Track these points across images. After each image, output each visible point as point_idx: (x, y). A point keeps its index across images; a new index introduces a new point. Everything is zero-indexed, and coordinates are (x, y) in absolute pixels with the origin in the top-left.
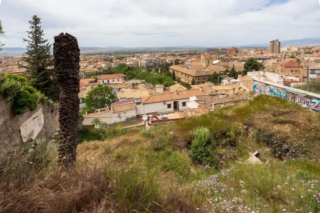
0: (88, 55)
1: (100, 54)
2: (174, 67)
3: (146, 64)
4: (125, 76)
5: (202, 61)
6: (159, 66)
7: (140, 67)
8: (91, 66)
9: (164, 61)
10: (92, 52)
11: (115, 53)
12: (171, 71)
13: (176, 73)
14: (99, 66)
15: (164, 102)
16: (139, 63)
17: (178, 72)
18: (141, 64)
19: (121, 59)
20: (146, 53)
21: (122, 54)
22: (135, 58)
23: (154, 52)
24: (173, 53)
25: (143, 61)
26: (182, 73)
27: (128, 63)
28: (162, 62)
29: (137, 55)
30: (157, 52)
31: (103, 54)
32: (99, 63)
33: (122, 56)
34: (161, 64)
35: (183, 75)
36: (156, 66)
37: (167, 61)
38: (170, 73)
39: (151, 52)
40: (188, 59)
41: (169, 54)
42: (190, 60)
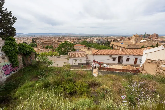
0: (71, 37)
1: (76, 37)
2: (113, 43)
3: (97, 42)
4: (85, 46)
5: (132, 39)
6: (104, 43)
7: (94, 43)
8: (71, 41)
9: (107, 41)
10: (72, 36)
11: (82, 37)
12: (111, 45)
13: (114, 46)
14: (74, 41)
15: (110, 56)
16: (93, 41)
17: (115, 45)
18: (94, 42)
19: (84, 39)
20: (97, 37)
21: (85, 37)
22: (91, 39)
23: (101, 37)
24: (112, 37)
25: (95, 40)
26: (118, 46)
27: (88, 41)
28: (105, 41)
29: (92, 38)
30: (103, 37)
31: (77, 37)
32: (74, 40)
33: (85, 38)
34: (105, 42)
35: (118, 47)
36: (102, 43)
37: (109, 40)
38: (110, 46)
39: (100, 37)
40: (122, 39)
41: (109, 38)
42: (123, 40)
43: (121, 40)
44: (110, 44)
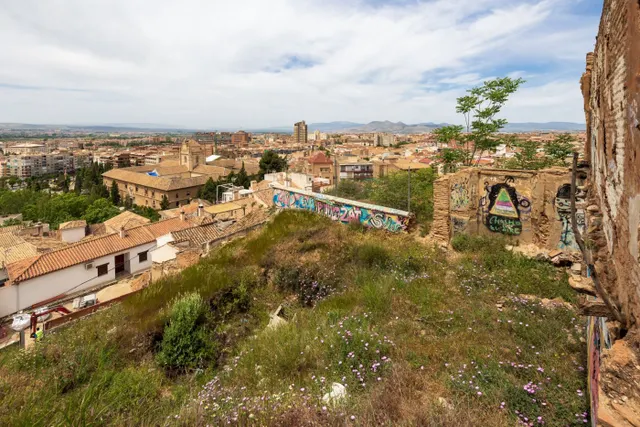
2: (116, 173)
3: (27, 170)
5: (183, 157)
6: (72, 173)
9: (87, 161)
12: (108, 184)
13: (121, 187)
15: (88, 264)
17: (126, 183)
20: (26, 138)
23: (55, 136)
24: (115, 140)
25: (16, 162)
26: (137, 186)
28: (80, 162)
30: (64, 137)
34: (76, 167)
35: (140, 190)
36: (60, 173)
37: (97, 159)
38: (105, 187)
39: (46, 137)
40: (152, 153)
41: (100, 141)
42: (156, 156)
43: (149, 154)
44: (105, 180)
